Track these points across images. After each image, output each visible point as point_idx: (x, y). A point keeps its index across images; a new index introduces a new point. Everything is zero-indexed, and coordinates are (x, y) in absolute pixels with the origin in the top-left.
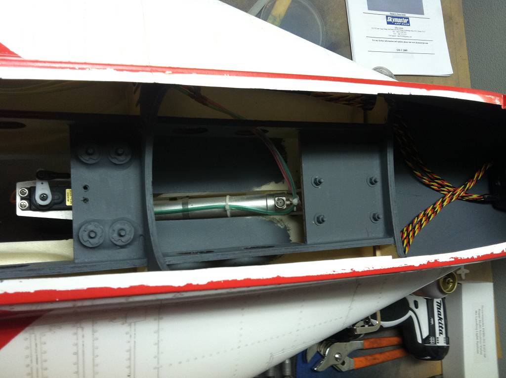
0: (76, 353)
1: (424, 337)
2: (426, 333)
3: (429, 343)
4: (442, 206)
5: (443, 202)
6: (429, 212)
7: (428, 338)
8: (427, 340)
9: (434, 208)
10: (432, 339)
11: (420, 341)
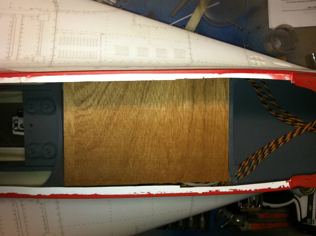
0: (15, 215)
1: (303, 218)
2: (304, 215)
3: (307, 222)
4: (291, 136)
5: (293, 133)
6: (280, 140)
7: (306, 219)
8: (304, 220)
9: (284, 138)
10: (308, 220)
11: (299, 219)
